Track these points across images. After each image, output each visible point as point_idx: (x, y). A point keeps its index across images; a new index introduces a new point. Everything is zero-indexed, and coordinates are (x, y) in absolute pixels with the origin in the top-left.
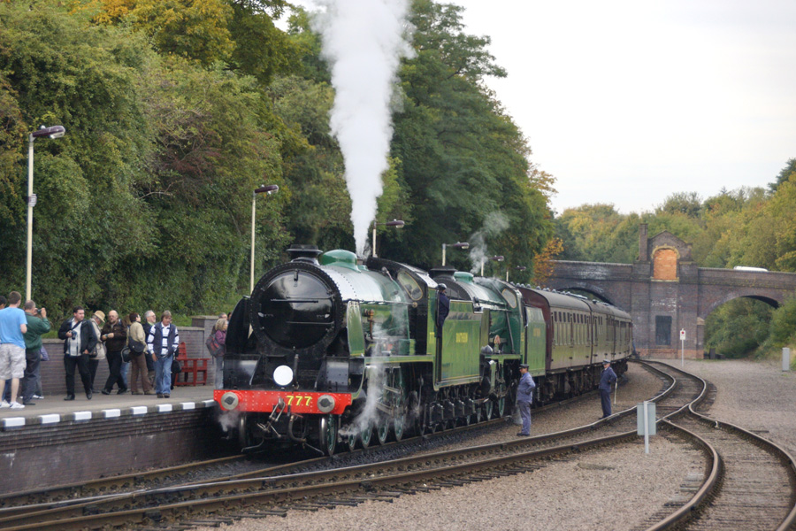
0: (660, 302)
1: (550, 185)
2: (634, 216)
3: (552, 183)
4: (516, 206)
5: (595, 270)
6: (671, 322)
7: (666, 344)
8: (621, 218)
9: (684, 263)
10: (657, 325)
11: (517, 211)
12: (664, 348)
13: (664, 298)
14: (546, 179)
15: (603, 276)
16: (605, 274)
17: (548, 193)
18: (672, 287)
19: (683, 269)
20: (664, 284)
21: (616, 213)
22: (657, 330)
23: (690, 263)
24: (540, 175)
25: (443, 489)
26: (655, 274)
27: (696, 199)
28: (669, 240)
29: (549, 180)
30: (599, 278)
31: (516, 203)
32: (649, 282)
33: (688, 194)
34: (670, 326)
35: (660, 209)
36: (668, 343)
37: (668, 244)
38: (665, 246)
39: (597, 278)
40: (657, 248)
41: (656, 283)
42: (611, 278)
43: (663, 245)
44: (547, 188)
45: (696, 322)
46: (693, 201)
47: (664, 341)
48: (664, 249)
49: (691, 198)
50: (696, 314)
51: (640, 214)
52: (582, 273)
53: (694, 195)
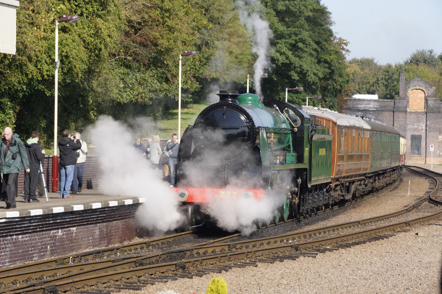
0: (413, 125)
1: (345, 47)
2: (390, 66)
3: (346, 45)
4: (326, 62)
5: (369, 104)
6: (421, 139)
7: (418, 154)
8: (380, 68)
9: (430, 99)
10: (412, 141)
11: (327, 65)
12: (417, 157)
13: (416, 122)
14: (342, 42)
15: (375, 108)
16: (376, 106)
17: (344, 52)
18: (422, 115)
19: (429, 102)
20: (416, 113)
21: (376, 64)
22: (412, 144)
23: (434, 99)
24: (338, 40)
25: (340, 249)
26: (410, 106)
27: (432, 54)
28: (420, 83)
29: (345, 44)
30: (372, 109)
31: (325, 60)
32: (406, 112)
33: (427, 51)
34: (420, 141)
35: (408, 61)
36: (419, 154)
37: (419, 86)
38: (418, 87)
39: (370, 109)
40: (412, 88)
41: (410, 112)
42: (379, 109)
43: (415, 86)
44: (343, 49)
45: (438, 139)
46: (430, 56)
47: (417, 152)
48: (416, 89)
49: (429, 53)
50: (438, 133)
51: (394, 65)
52: (360, 106)
53: (431, 52)
